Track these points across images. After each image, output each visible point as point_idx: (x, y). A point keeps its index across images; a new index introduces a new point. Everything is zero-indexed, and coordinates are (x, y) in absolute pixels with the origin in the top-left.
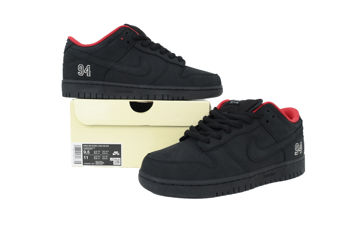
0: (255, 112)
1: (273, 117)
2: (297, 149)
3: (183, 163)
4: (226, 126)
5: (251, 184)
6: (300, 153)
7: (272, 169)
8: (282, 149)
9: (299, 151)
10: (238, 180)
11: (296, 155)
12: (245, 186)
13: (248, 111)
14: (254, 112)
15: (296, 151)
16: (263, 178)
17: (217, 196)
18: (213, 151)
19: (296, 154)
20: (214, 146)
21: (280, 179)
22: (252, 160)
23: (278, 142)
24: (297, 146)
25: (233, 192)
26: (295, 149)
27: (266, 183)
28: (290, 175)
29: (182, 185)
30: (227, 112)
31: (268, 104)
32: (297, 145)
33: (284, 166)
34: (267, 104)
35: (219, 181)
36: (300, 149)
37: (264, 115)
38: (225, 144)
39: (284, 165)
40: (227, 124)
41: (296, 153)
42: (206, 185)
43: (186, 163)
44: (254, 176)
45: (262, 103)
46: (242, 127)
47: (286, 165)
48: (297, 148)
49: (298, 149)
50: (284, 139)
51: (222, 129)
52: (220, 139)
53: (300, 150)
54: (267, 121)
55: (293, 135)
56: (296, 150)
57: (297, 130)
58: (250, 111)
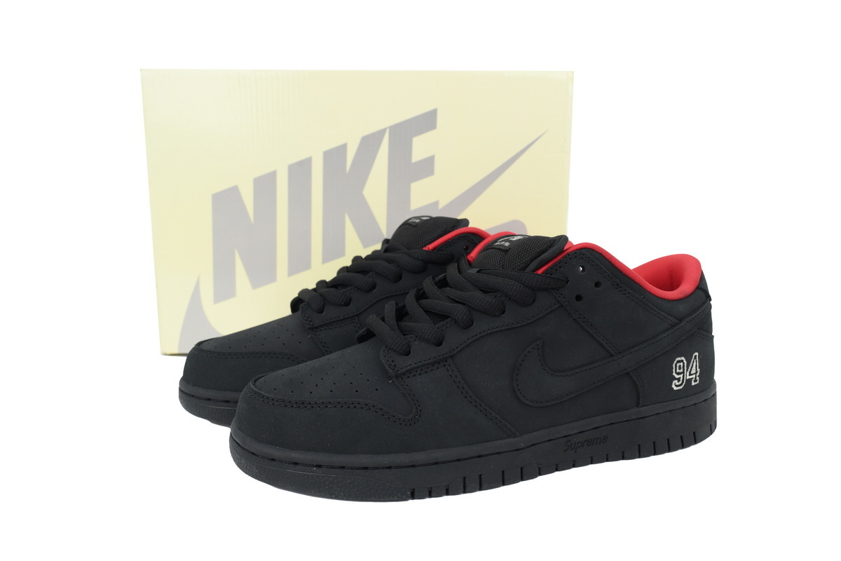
0: (543, 273)
1: (597, 284)
2: (678, 374)
3: (326, 407)
4: (459, 311)
5: (522, 469)
6: (693, 384)
7: (596, 428)
8: (628, 374)
9: (688, 377)
10: (479, 456)
11: (675, 388)
12: (503, 472)
13: (524, 269)
14: (540, 272)
15: (679, 380)
16: (565, 451)
17: (413, 497)
18: (415, 375)
19: (677, 386)
20: (420, 364)
21: (623, 452)
22: (527, 403)
23: (612, 355)
24: (678, 365)
25: (462, 487)
26: (674, 374)
27: (575, 465)
28: (654, 443)
29: (319, 466)
30: (478, 269)
31: (583, 251)
32: (679, 362)
33: (634, 419)
34: (581, 249)
35: (420, 457)
36: (694, 371)
37: (568, 281)
38: (452, 357)
39: (634, 417)
40: (464, 304)
41: (677, 384)
42: (383, 468)
43: (335, 407)
44: (533, 445)
45: (565, 248)
46: (504, 312)
47: (643, 418)
48: (682, 370)
49: (684, 372)
50: (633, 347)
51: (448, 317)
52: (440, 344)
53: (690, 375)
54: (579, 298)
55: (665, 335)
56: (677, 376)
57: (681, 320)
58: (528, 268)
